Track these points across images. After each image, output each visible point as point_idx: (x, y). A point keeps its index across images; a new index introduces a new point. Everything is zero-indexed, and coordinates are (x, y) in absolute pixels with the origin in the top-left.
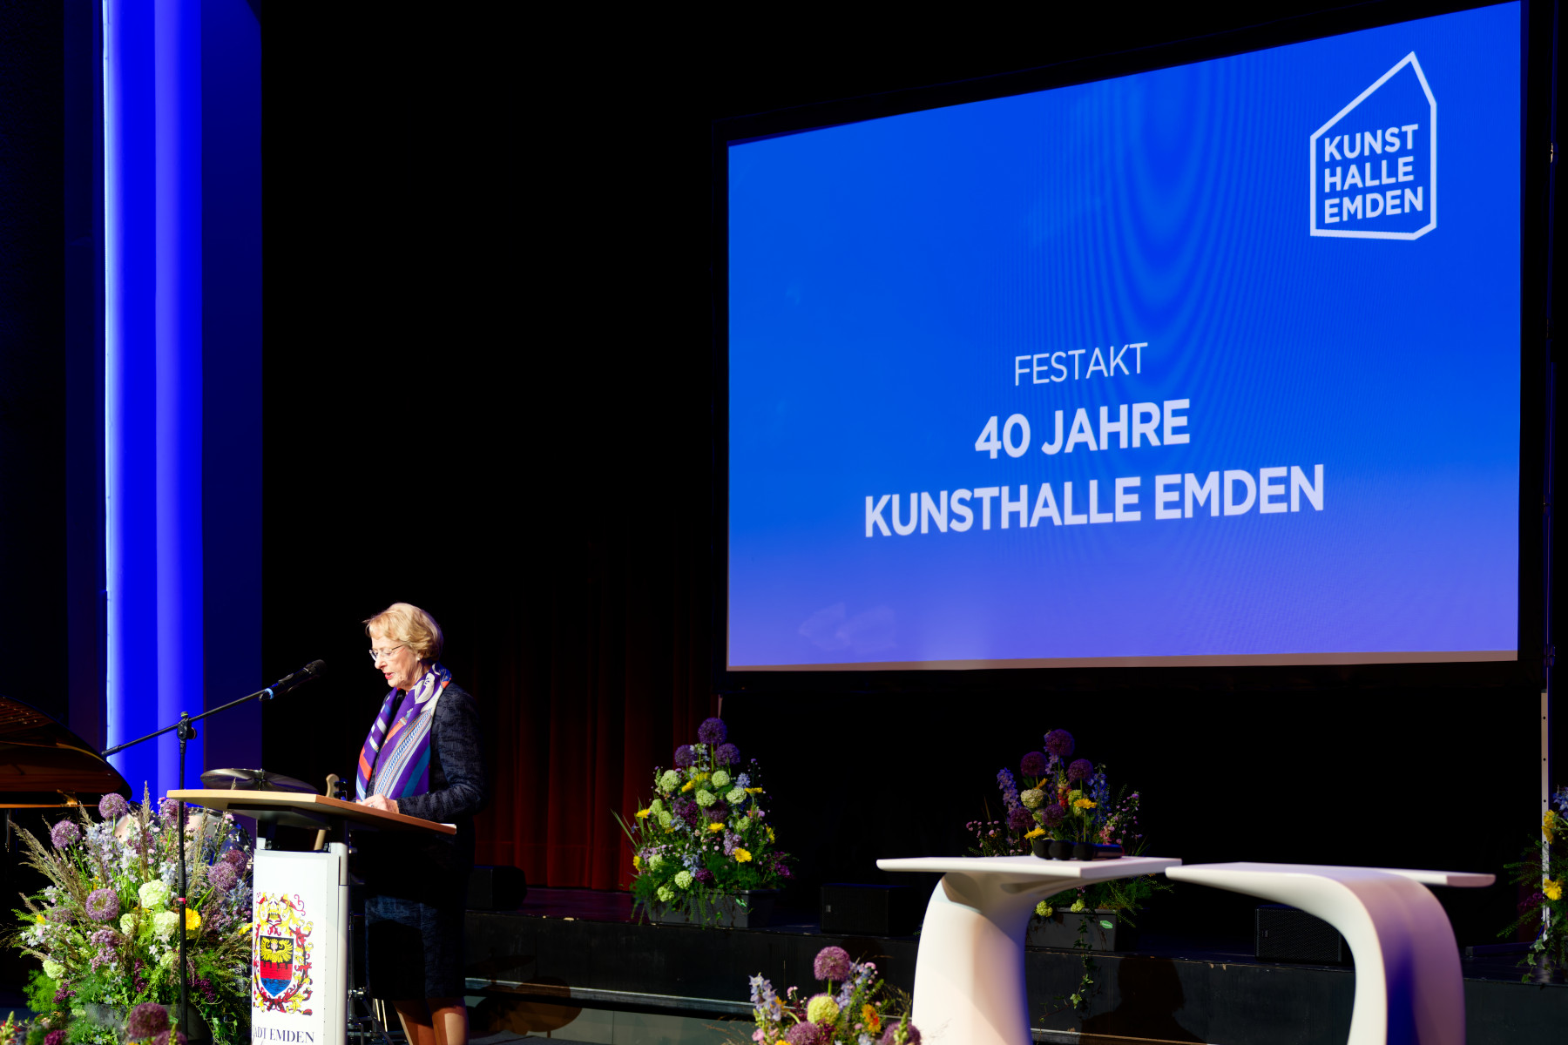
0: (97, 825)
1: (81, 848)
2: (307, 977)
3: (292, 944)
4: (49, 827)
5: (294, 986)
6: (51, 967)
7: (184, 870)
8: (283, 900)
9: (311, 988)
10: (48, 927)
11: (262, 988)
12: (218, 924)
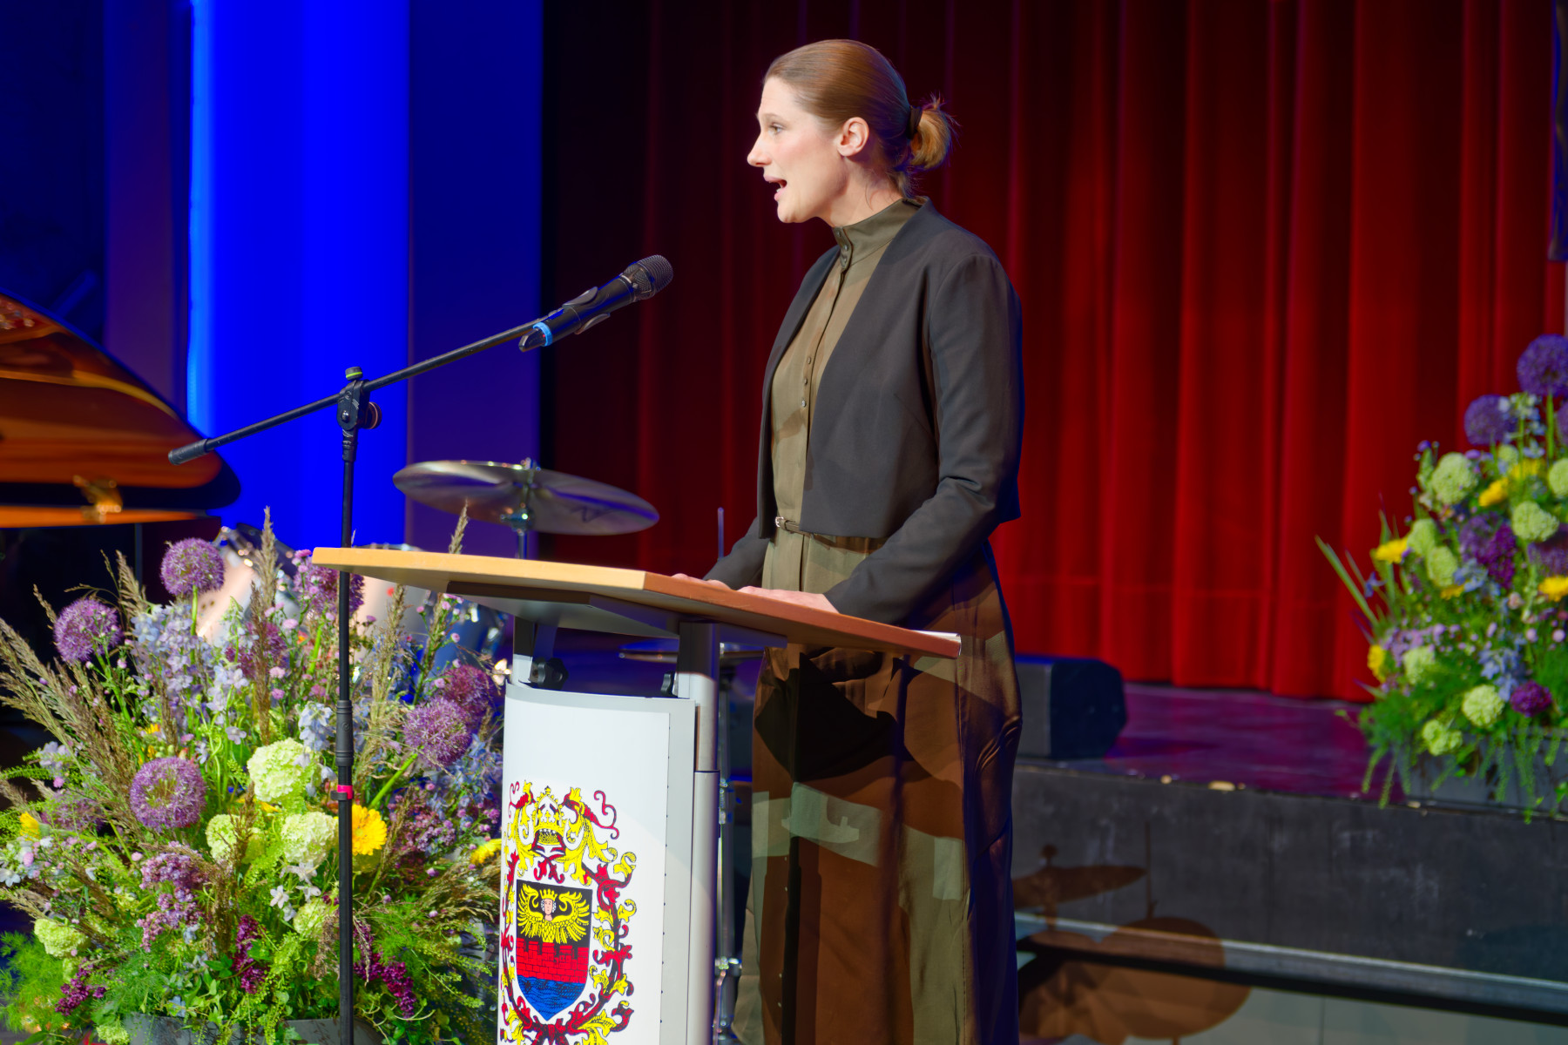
0: (156, 608)
1: (121, 664)
2: (620, 976)
3: (589, 902)
4: (51, 614)
5: (592, 997)
6: (52, 933)
7: (349, 718)
8: (569, 803)
9: (632, 1002)
10: (46, 843)
11: (520, 999)
12: (424, 838)
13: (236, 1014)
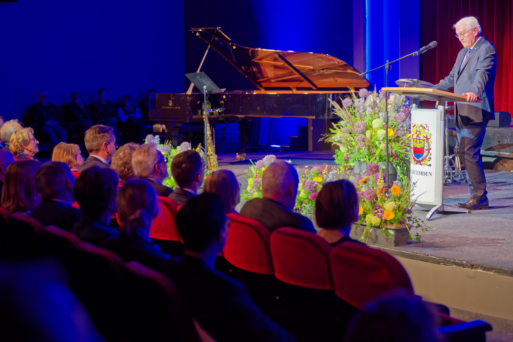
0: (358, 99)
1: (353, 108)
2: (429, 153)
3: (424, 141)
4: (342, 100)
5: (425, 156)
6: (343, 149)
7: (387, 115)
8: (421, 126)
9: (431, 157)
10: (341, 135)
11: (414, 157)
12: (399, 134)
13: (371, 161)
